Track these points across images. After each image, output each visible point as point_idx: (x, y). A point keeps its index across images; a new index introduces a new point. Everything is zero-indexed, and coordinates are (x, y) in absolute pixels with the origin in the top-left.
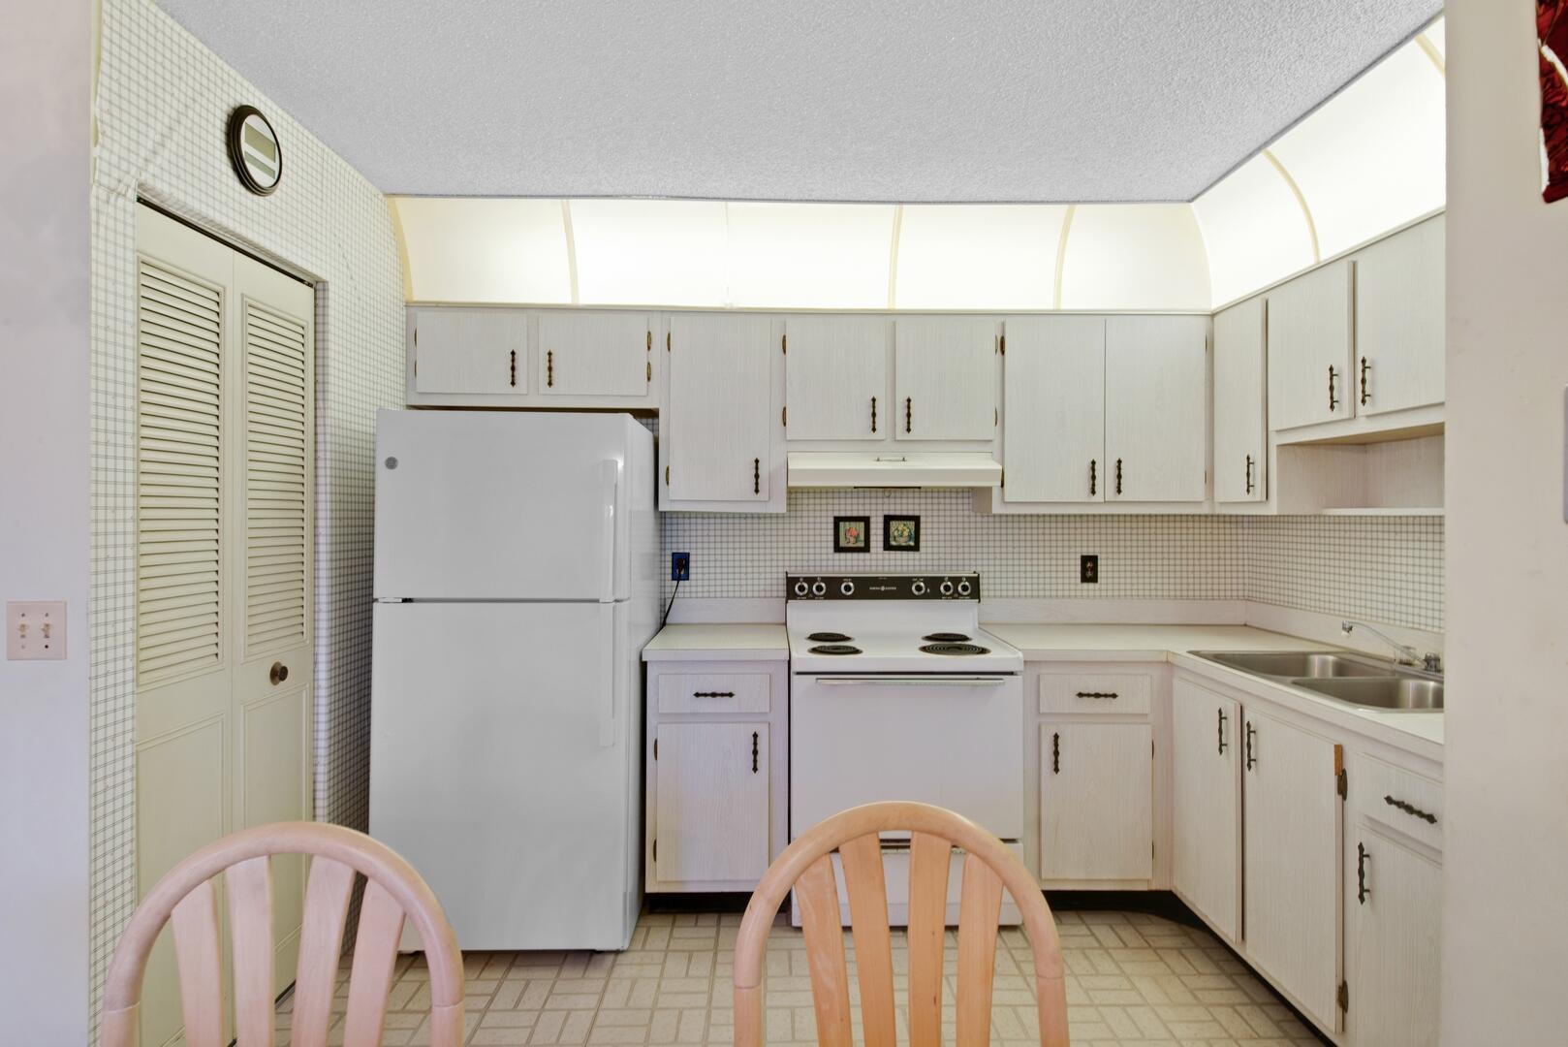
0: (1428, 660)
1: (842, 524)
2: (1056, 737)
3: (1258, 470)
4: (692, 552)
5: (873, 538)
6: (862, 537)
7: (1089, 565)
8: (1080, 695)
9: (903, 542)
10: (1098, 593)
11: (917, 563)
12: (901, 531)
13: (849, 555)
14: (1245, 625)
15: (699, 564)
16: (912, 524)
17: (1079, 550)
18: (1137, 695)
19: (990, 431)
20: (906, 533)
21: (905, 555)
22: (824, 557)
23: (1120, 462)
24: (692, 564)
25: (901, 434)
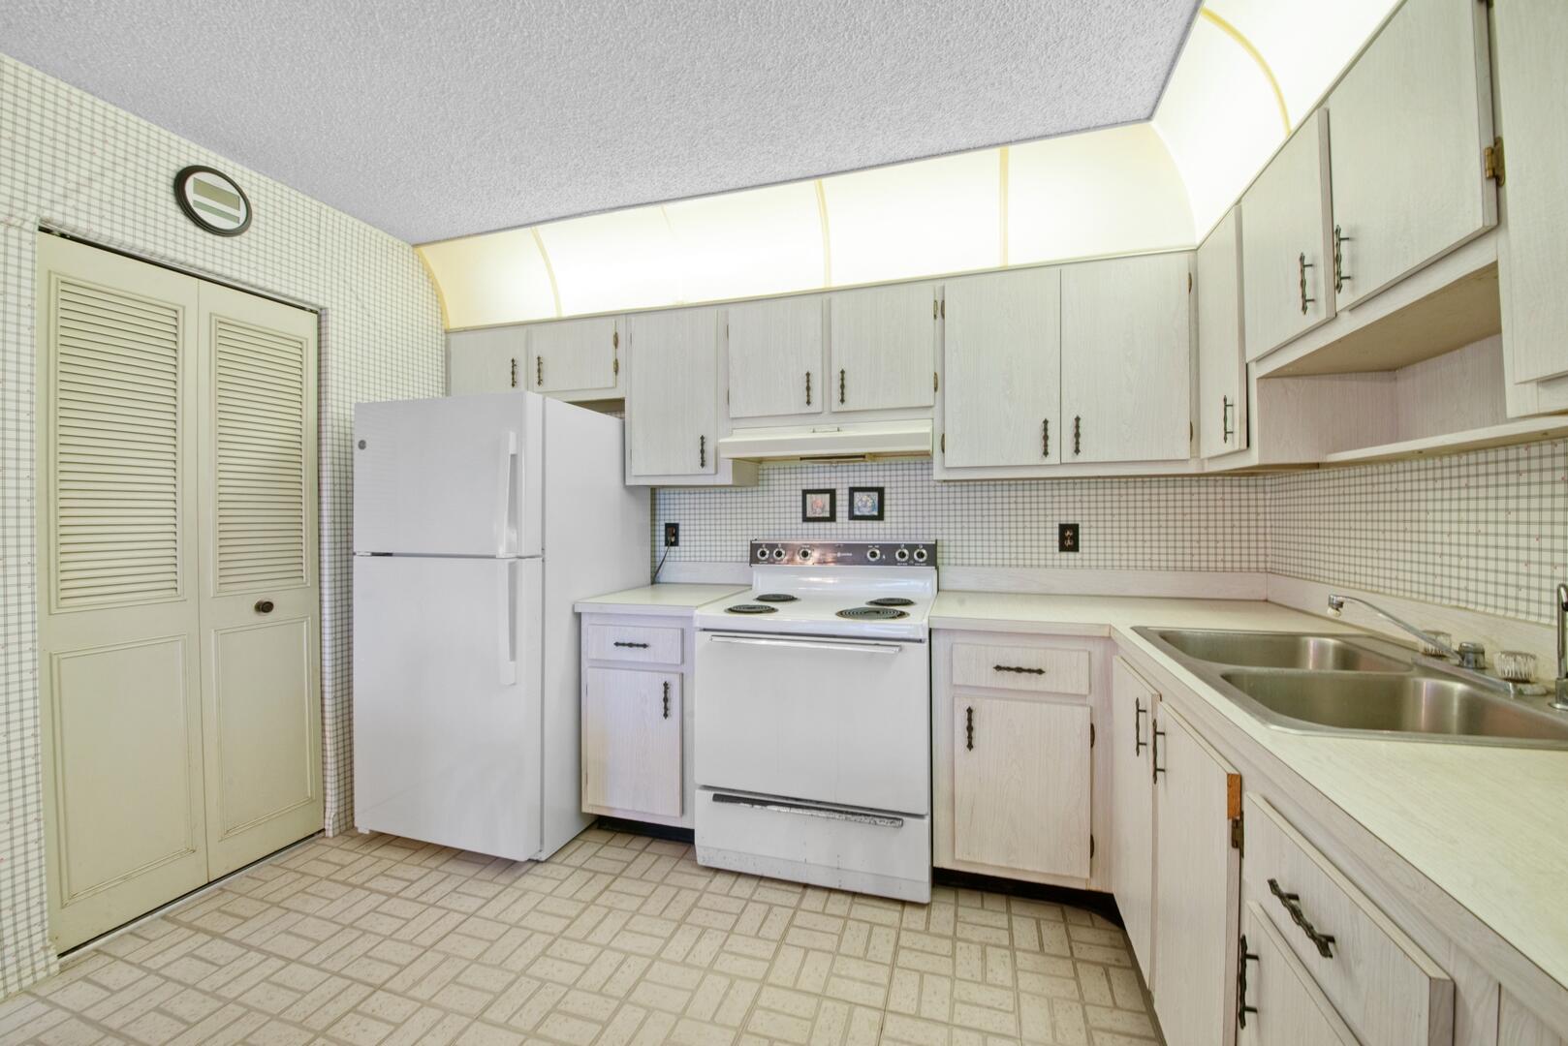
0: (1462, 653)
1: (808, 496)
2: (970, 711)
3: (1237, 413)
4: (681, 523)
5: (838, 509)
6: (828, 508)
7: (1068, 533)
8: (998, 668)
9: (866, 512)
10: (1079, 563)
11: (881, 532)
12: (866, 503)
13: (816, 525)
14: (1266, 601)
15: (687, 533)
16: (875, 495)
17: (1056, 518)
18: (1069, 671)
19: (927, 397)
20: (869, 504)
21: (870, 524)
22: (794, 526)
23: (1078, 419)
24: (681, 533)
25: (836, 406)
